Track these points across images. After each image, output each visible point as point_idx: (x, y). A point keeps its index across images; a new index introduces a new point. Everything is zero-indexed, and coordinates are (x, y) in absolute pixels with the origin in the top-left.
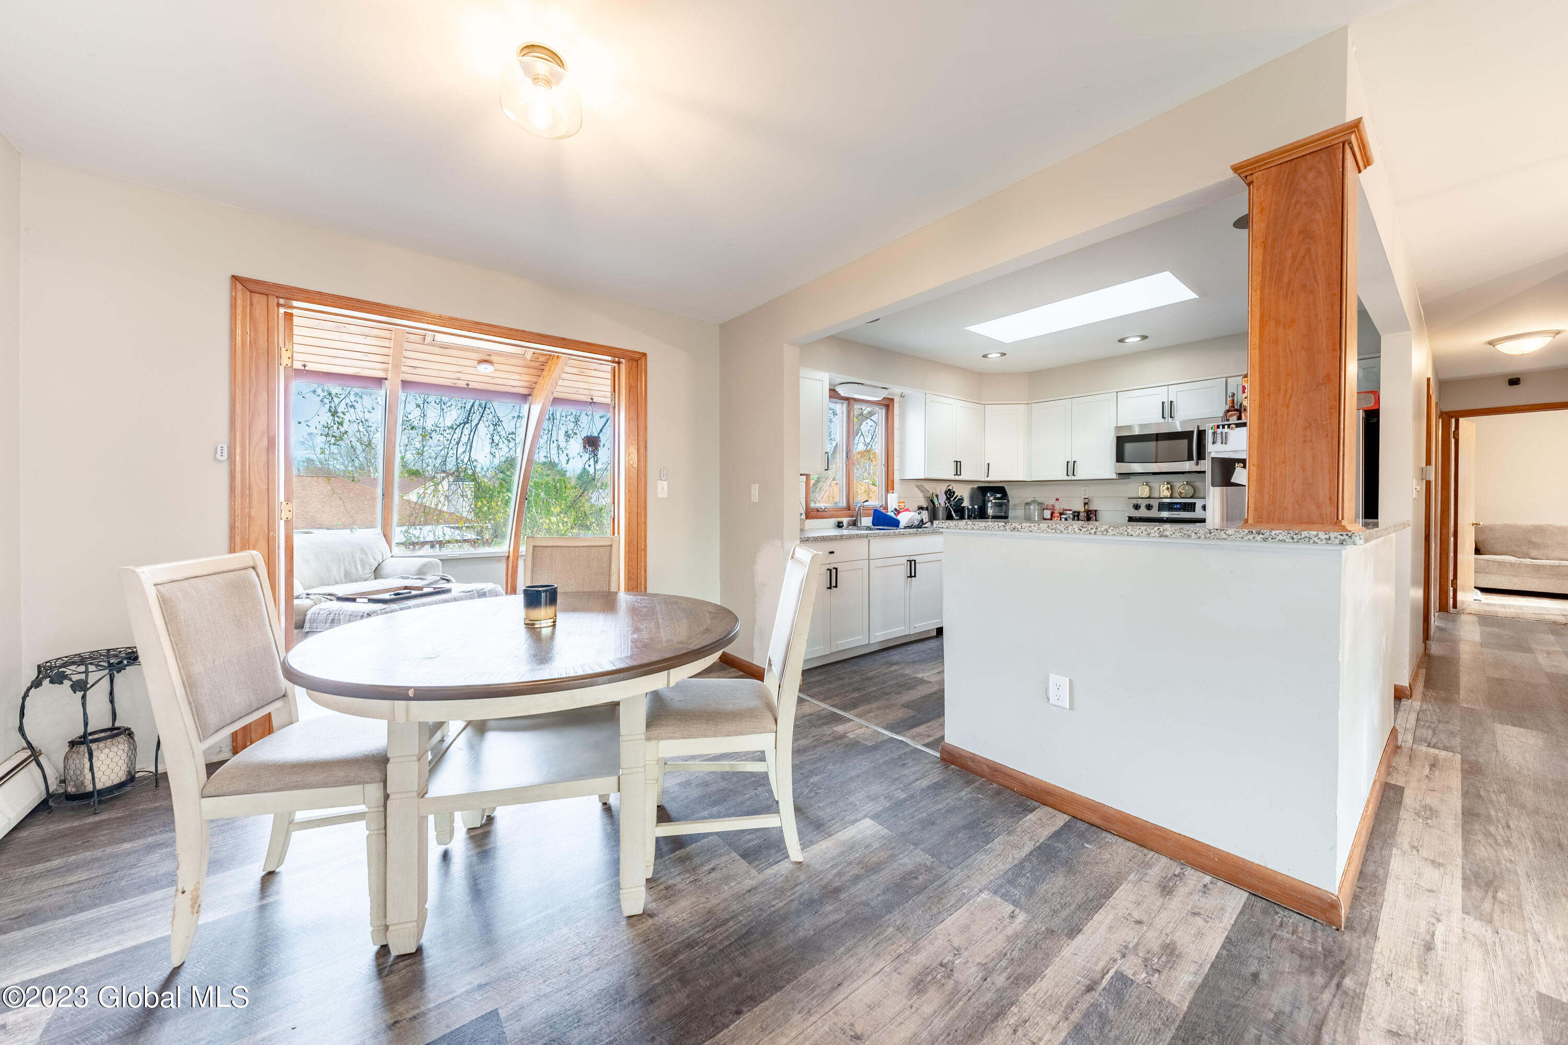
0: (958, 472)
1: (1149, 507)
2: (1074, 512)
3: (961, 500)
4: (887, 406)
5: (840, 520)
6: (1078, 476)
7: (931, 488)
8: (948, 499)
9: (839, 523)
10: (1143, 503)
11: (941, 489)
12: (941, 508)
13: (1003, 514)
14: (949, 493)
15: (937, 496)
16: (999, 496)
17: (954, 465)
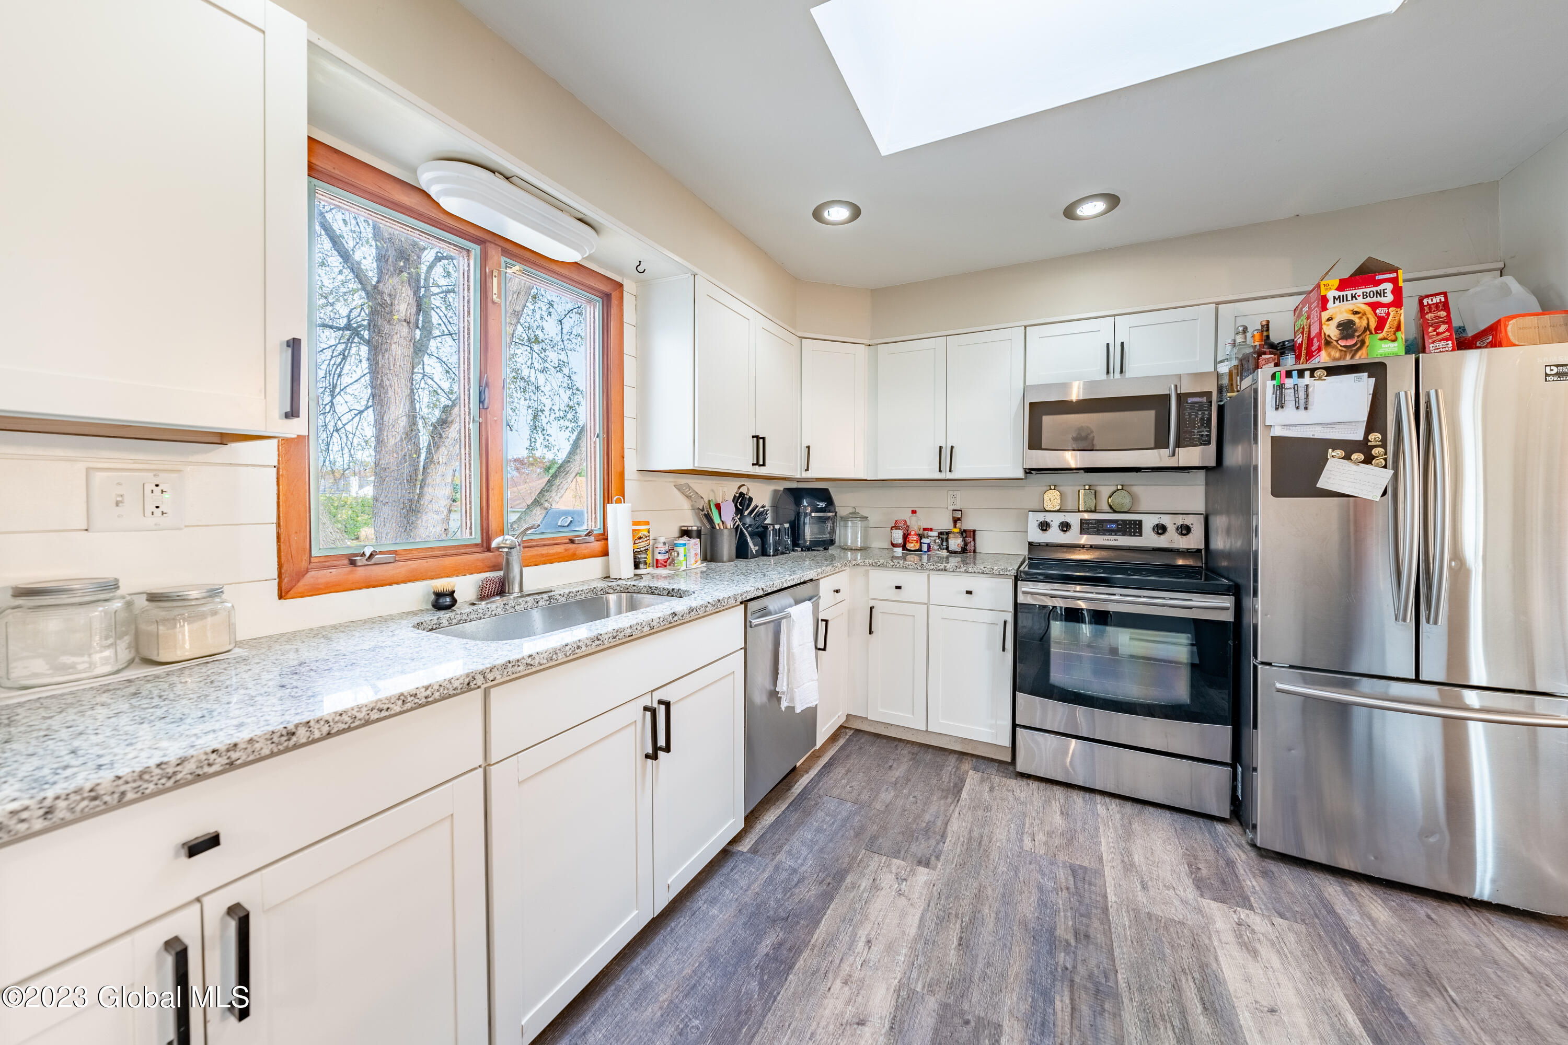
0: (760, 462)
1: (1065, 527)
2: (941, 533)
3: (762, 514)
4: (606, 298)
5: (442, 584)
6: (960, 472)
7: (708, 490)
8: (739, 511)
9: (439, 595)
10: (1055, 520)
11: (726, 492)
12: (726, 532)
13: (827, 537)
14: (742, 502)
15: (718, 506)
16: (822, 505)
17: (752, 443)
